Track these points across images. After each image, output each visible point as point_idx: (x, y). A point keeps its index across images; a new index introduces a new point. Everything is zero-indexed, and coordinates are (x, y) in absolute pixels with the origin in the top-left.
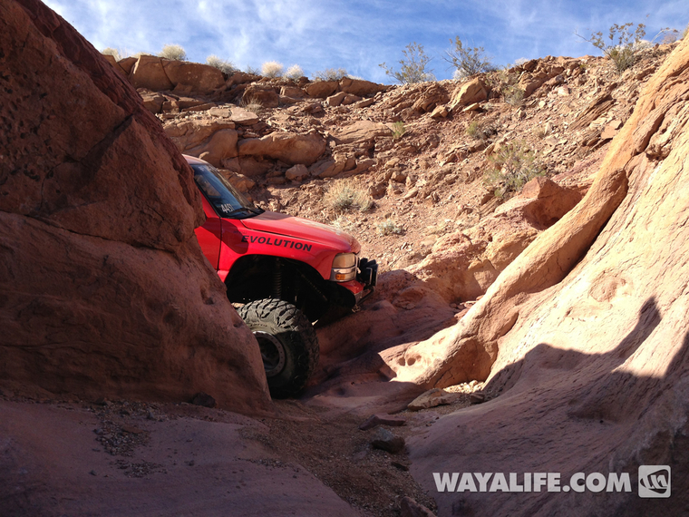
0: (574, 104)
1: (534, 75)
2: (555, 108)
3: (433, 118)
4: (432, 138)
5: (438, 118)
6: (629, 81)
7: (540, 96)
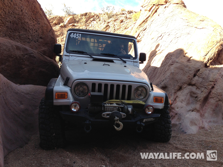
0: (99, 26)
1: (87, 17)
2: (94, 27)
3: (60, 27)
4: (61, 33)
5: (62, 27)
6: (112, 21)
7: (89, 23)
